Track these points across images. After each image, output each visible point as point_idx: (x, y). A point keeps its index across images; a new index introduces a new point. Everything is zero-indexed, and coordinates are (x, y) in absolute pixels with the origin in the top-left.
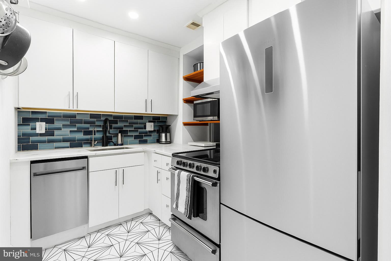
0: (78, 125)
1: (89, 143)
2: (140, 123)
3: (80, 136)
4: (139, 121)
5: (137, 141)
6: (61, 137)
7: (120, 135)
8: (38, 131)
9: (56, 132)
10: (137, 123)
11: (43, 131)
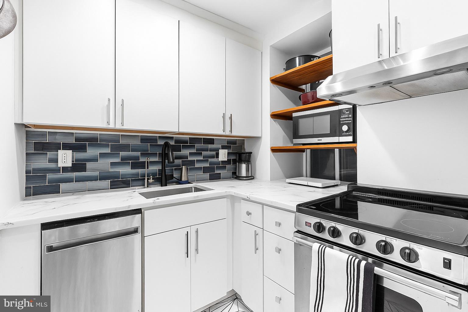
0: (122, 154)
1: (140, 181)
2: (211, 150)
3: (126, 170)
4: (210, 146)
5: (207, 175)
6: (97, 174)
7: (184, 168)
8: (61, 164)
9: (89, 165)
10: (207, 150)
11: (69, 164)
